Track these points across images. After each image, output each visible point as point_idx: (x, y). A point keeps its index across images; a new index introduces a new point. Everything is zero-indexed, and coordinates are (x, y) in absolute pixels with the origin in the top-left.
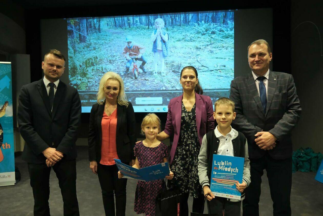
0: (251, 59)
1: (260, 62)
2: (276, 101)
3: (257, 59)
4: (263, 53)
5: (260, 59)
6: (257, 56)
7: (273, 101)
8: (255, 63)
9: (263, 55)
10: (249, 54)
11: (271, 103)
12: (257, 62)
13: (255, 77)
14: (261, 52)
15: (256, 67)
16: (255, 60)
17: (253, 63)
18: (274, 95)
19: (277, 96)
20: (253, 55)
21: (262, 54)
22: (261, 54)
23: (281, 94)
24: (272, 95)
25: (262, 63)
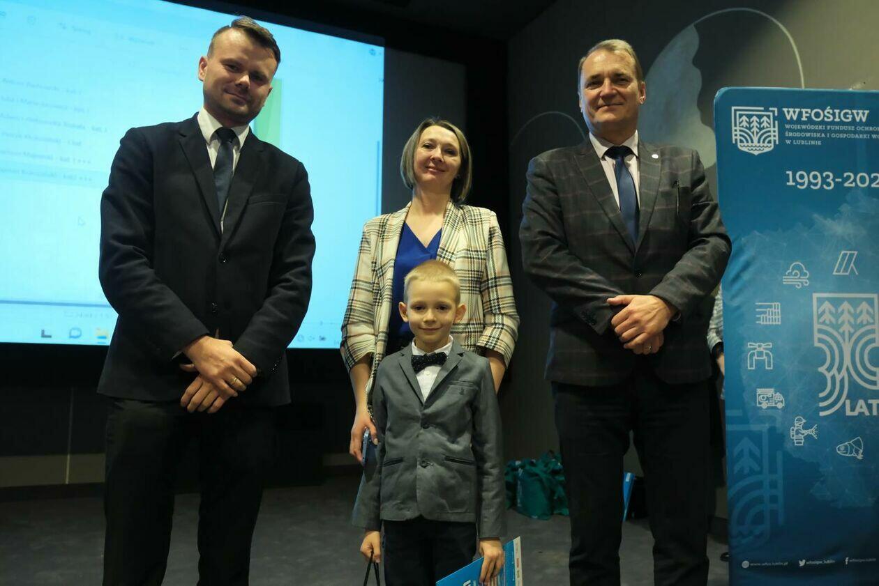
0: (586, 95)
1: (615, 101)
2: (664, 207)
3: (606, 88)
4: (622, 74)
5: (614, 92)
6: (607, 82)
7: (656, 208)
8: (601, 102)
9: (623, 80)
10: (584, 79)
11: (652, 214)
12: (608, 98)
13: (601, 149)
14: (618, 70)
15: (603, 116)
16: (601, 95)
17: (594, 104)
18: (658, 192)
19: (667, 195)
20: (596, 81)
21: (622, 77)
22: (618, 78)
23: (676, 191)
24: (654, 193)
25: (621, 104)
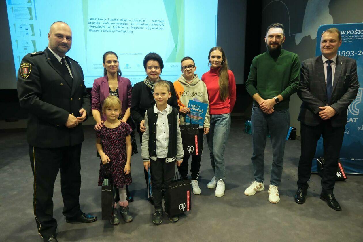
0: (322, 45)
1: (330, 47)
2: (340, 81)
3: (327, 44)
4: (333, 40)
5: (330, 45)
6: (328, 42)
10: (322, 40)
11: (337, 83)
12: (328, 47)
13: (324, 60)
15: (326, 51)
16: (326, 46)
17: (323, 47)
18: (340, 76)
19: (342, 77)
20: (325, 41)
21: (333, 41)
22: (331, 41)
24: (338, 77)
25: (332, 48)
